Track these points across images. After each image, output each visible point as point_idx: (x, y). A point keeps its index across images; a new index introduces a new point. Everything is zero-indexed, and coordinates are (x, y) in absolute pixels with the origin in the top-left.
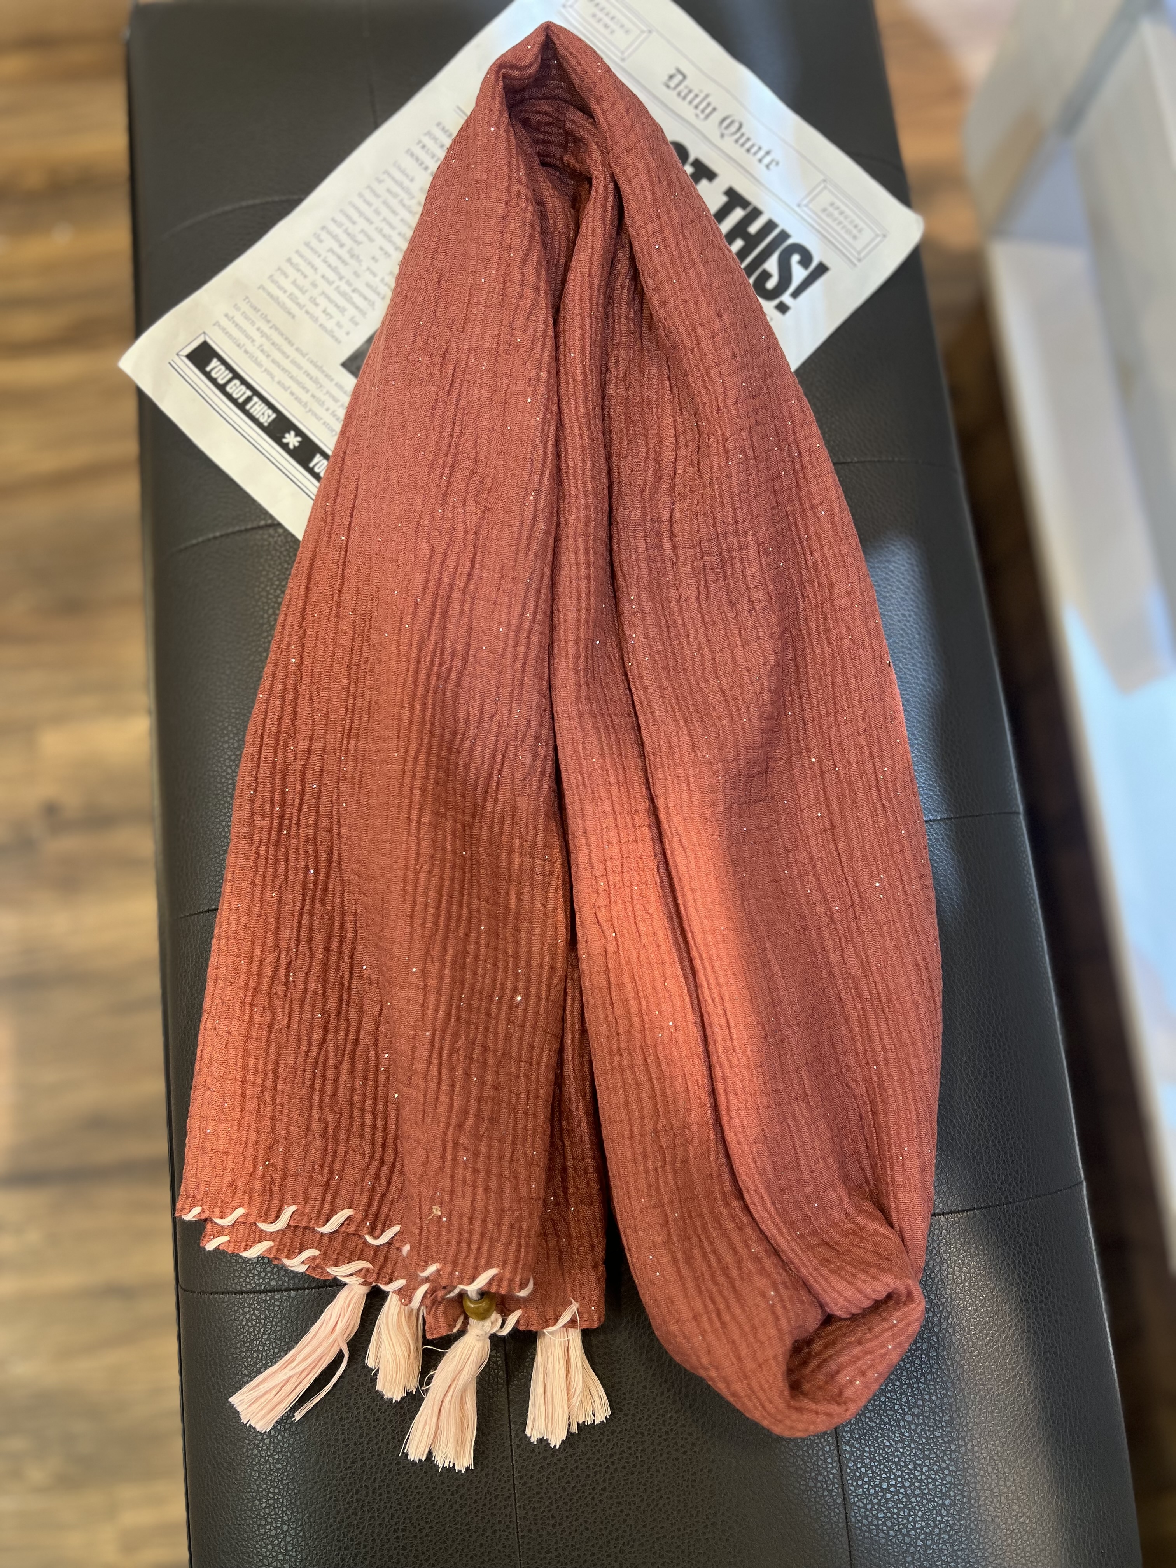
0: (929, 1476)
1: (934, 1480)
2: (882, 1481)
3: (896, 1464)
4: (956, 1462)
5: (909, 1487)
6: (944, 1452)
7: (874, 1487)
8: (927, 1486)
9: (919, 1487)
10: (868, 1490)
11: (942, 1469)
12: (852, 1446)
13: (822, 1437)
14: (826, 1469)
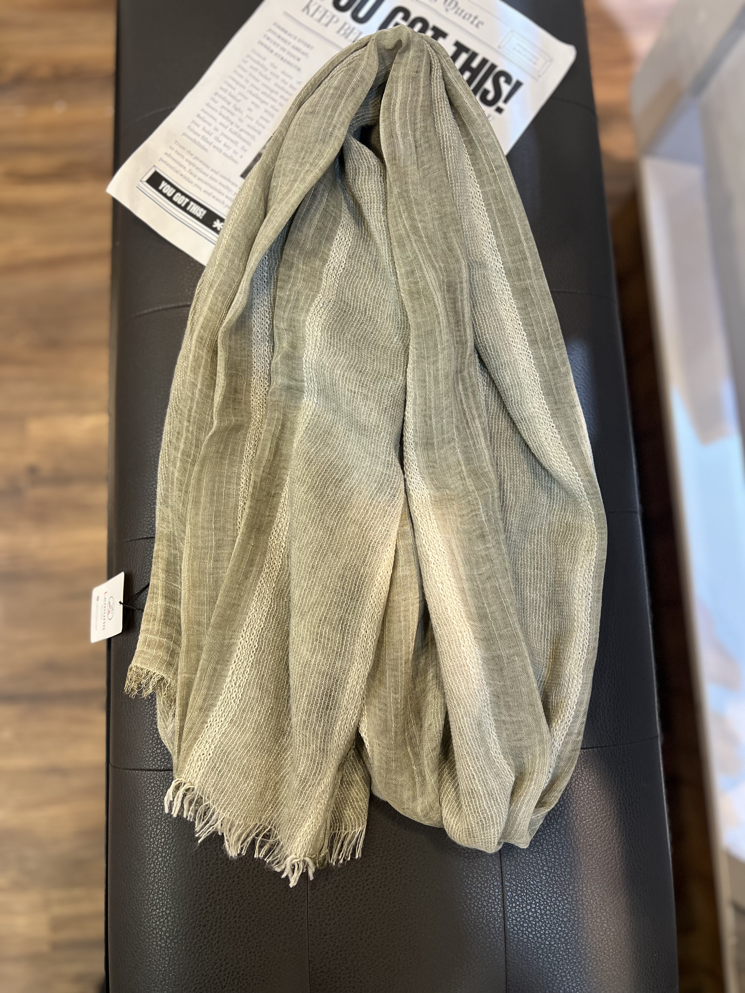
0: (555, 904)
1: (558, 906)
2: (527, 905)
3: (537, 895)
4: (572, 897)
5: (543, 909)
6: (565, 890)
7: (522, 908)
8: (554, 909)
9: (549, 910)
10: (519, 909)
11: (563, 900)
12: (511, 883)
13: (494, 876)
14: (494, 895)
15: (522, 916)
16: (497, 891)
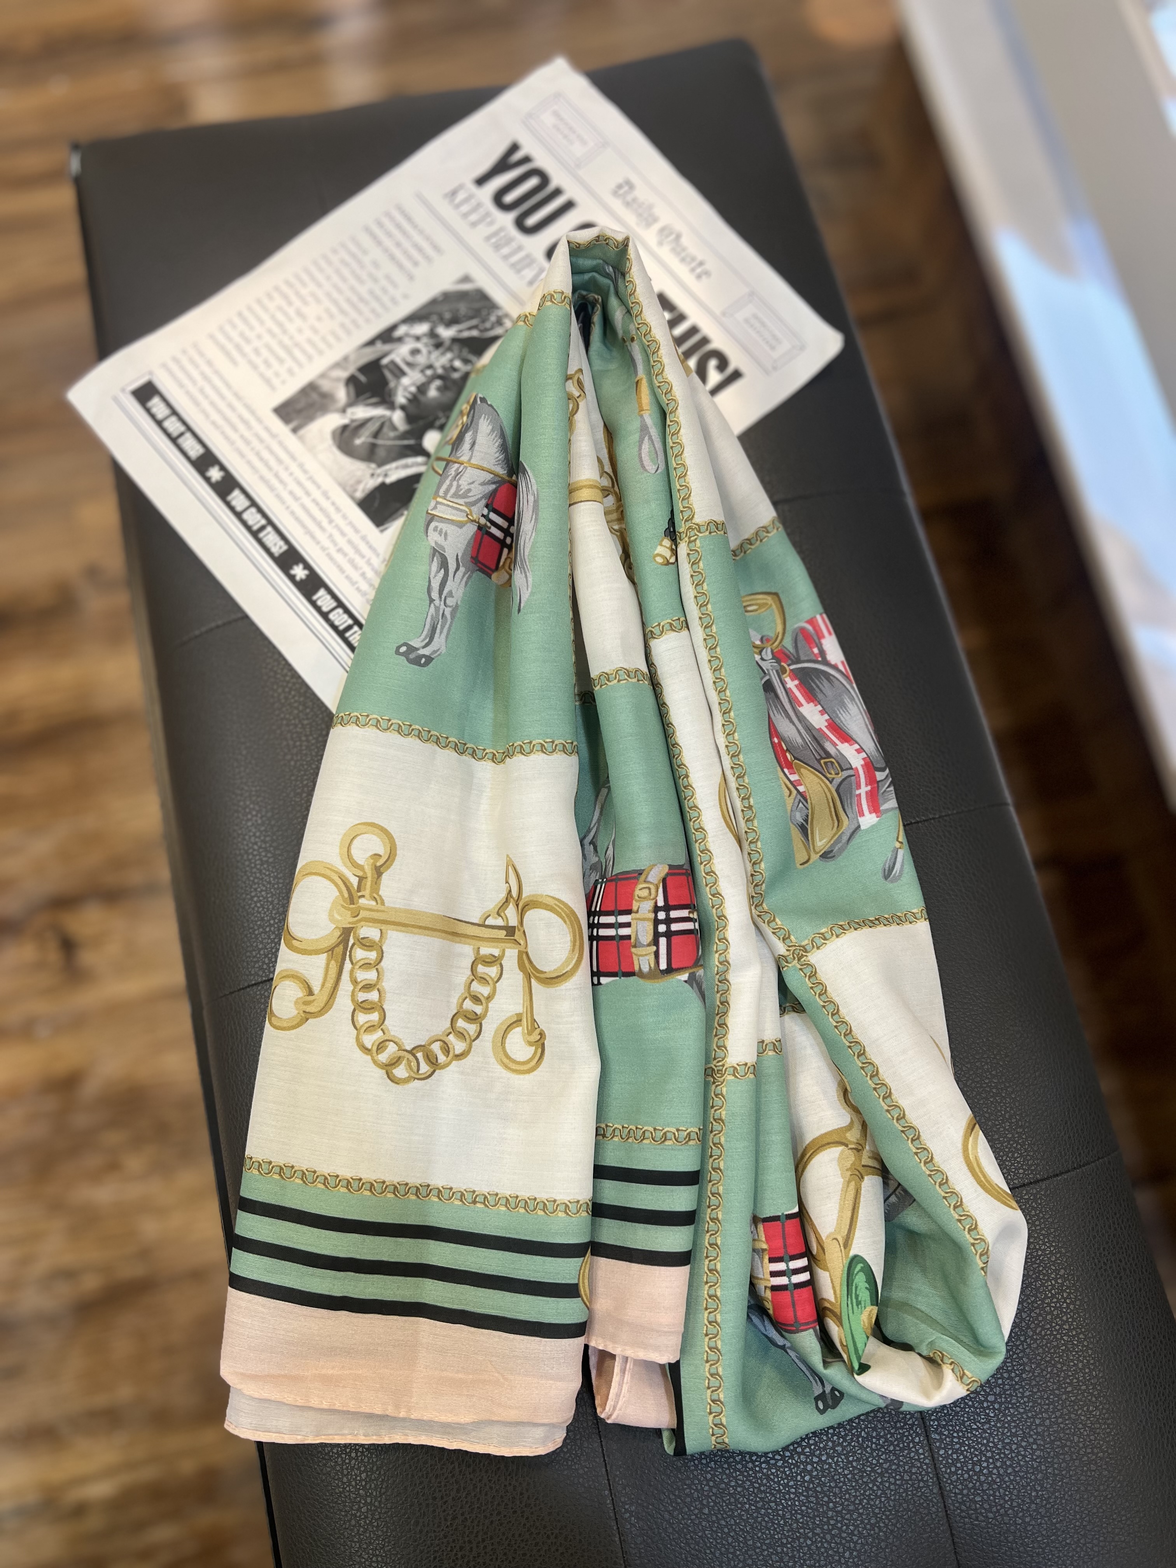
12: (941, 1434)
13: (911, 1428)
14: (919, 1459)
15: (971, 1485)
16: (921, 1451)
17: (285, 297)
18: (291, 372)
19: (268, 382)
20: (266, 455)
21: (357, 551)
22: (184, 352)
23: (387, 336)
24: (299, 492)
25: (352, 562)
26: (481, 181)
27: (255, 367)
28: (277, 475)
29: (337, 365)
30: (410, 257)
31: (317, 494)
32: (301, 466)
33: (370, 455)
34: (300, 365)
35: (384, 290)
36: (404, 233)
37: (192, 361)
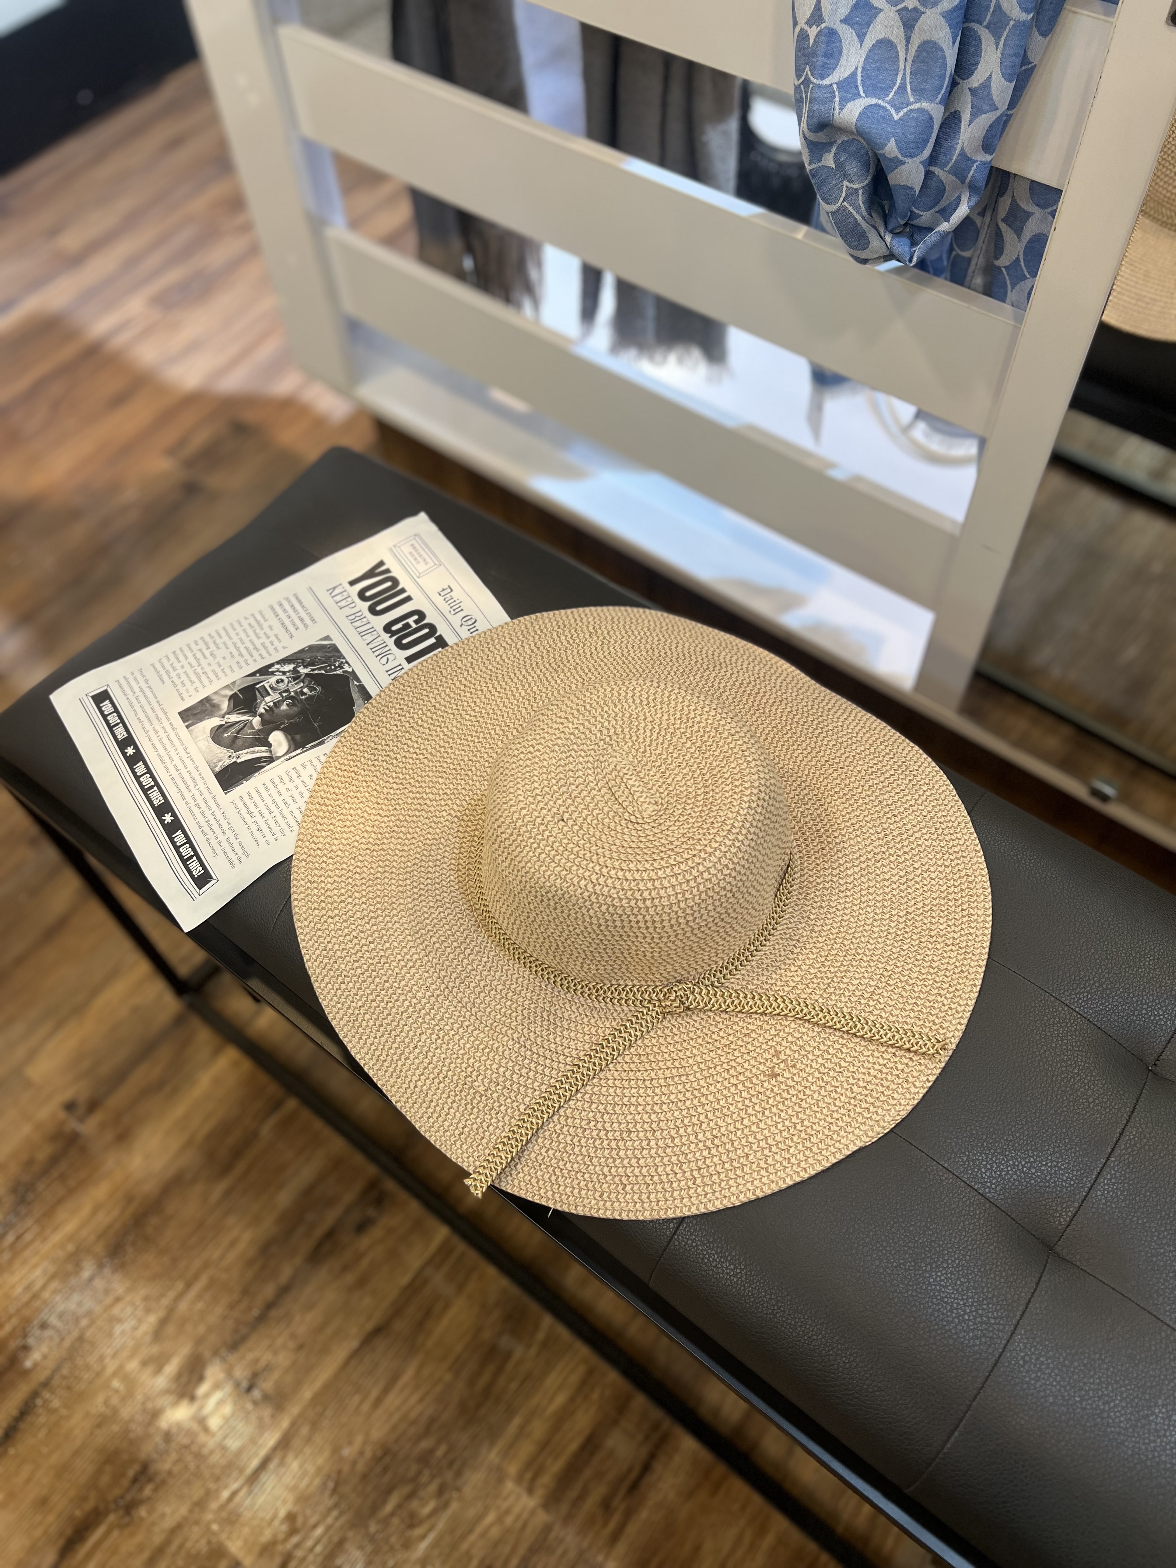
17: (206, 644)
18: (196, 690)
19: (180, 694)
20: (165, 740)
21: (208, 806)
22: (132, 674)
23: (265, 671)
24: (180, 765)
25: (202, 813)
26: (352, 583)
27: (175, 685)
28: (168, 754)
29: (227, 687)
30: (294, 625)
31: (191, 767)
32: (185, 749)
33: (233, 744)
34: (204, 686)
35: (272, 643)
36: (295, 610)
37: (135, 679)
